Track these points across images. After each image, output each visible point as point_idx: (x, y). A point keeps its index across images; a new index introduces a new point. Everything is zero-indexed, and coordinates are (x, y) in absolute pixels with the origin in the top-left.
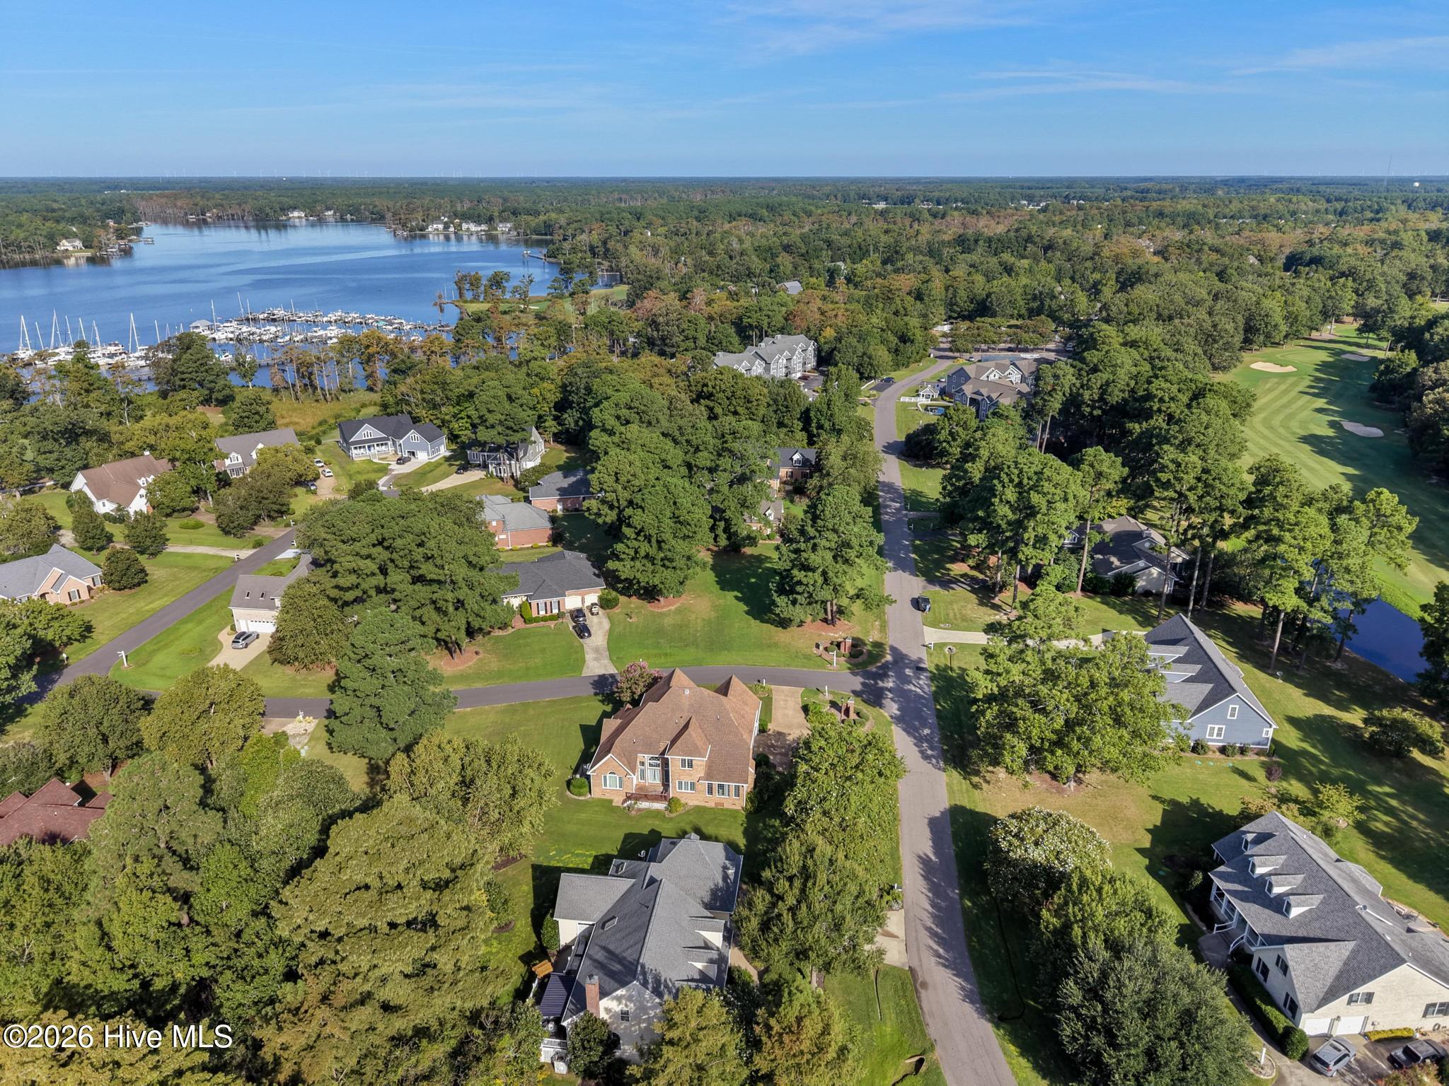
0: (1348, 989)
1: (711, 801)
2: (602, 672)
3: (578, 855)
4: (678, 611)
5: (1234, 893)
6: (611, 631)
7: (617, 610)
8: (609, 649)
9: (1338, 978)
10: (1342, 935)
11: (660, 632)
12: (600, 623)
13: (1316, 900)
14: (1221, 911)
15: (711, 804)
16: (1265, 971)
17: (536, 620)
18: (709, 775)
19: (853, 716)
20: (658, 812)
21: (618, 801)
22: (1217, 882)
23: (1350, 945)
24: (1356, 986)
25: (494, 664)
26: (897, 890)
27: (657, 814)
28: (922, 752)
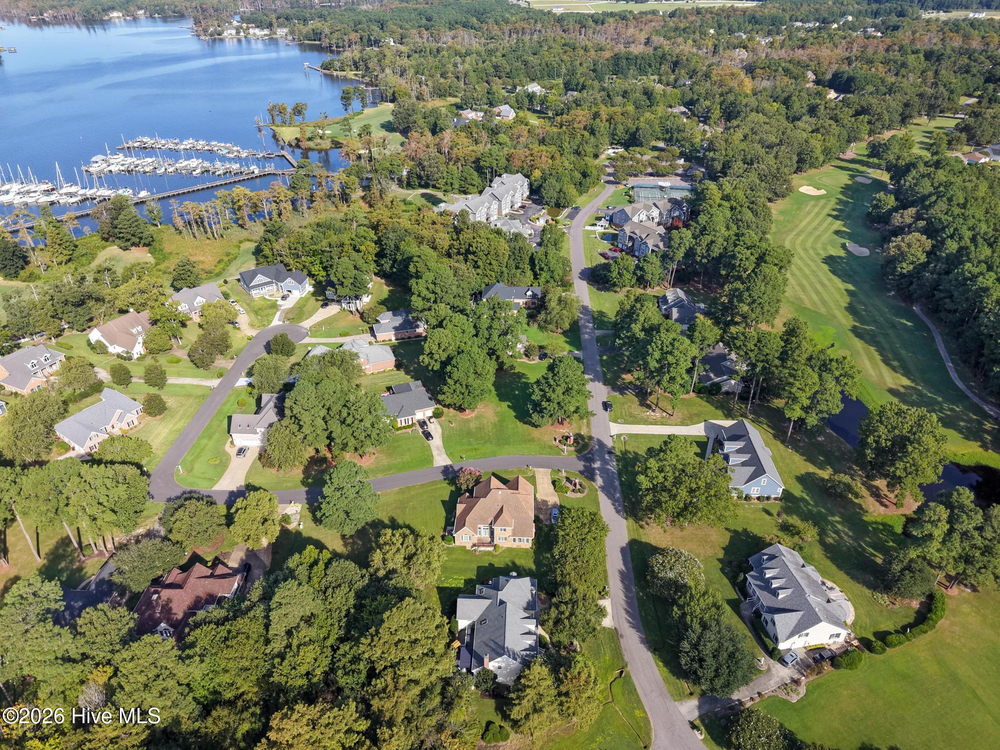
0: (798, 632)
1: (515, 545)
2: (445, 464)
3: (456, 579)
4: (477, 418)
5: (757, 585)
6: (443, 433)
7: (443, 418)
8: (445, 447)
9: (795, 627)
10: (799, 608)
11: (469, 433)
12: (436, 428)
13: (789, 591)
14: (751, 591)
15: (515, 546)
16: (767, 623)
17: (401, 428)
18: (514, 534)
19: (578, 487)
20: (489, 552)
21: (469, 547)
22: (749, 579)
23: (801, 613)
24: (802, 631)
25: (385, 461)
26: (607, 589)
27: (489, 553)
28: (616, 508)
